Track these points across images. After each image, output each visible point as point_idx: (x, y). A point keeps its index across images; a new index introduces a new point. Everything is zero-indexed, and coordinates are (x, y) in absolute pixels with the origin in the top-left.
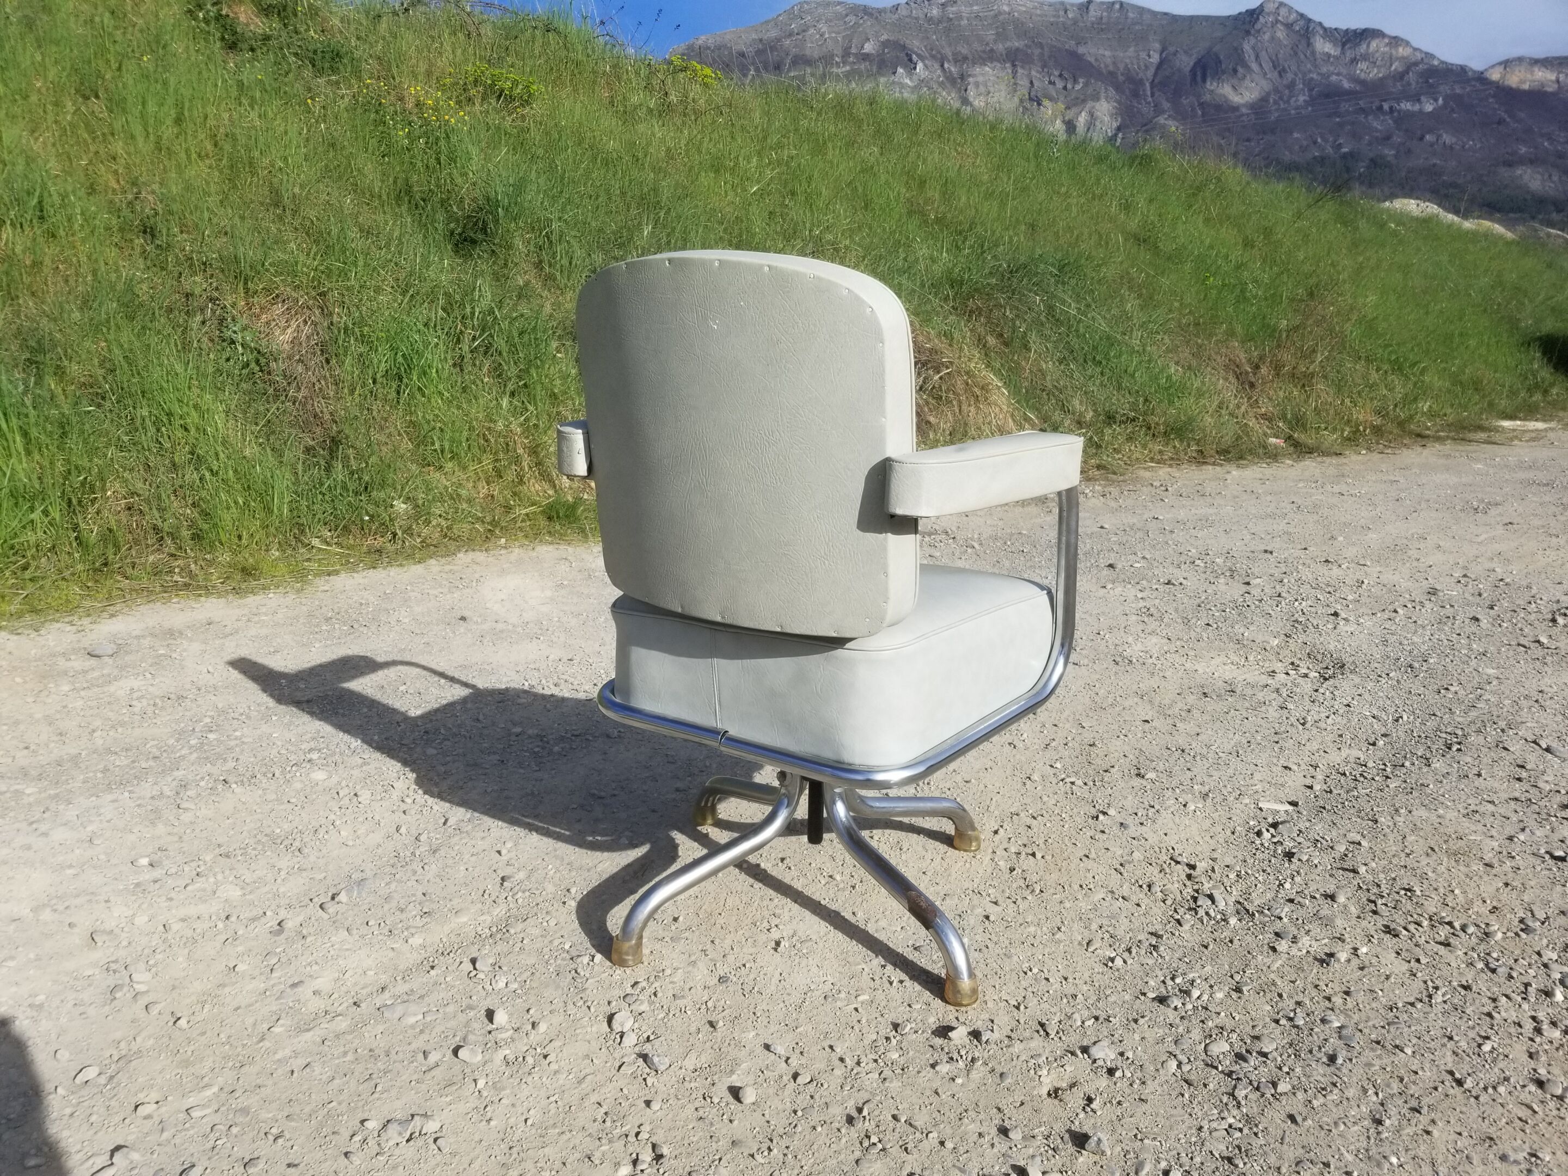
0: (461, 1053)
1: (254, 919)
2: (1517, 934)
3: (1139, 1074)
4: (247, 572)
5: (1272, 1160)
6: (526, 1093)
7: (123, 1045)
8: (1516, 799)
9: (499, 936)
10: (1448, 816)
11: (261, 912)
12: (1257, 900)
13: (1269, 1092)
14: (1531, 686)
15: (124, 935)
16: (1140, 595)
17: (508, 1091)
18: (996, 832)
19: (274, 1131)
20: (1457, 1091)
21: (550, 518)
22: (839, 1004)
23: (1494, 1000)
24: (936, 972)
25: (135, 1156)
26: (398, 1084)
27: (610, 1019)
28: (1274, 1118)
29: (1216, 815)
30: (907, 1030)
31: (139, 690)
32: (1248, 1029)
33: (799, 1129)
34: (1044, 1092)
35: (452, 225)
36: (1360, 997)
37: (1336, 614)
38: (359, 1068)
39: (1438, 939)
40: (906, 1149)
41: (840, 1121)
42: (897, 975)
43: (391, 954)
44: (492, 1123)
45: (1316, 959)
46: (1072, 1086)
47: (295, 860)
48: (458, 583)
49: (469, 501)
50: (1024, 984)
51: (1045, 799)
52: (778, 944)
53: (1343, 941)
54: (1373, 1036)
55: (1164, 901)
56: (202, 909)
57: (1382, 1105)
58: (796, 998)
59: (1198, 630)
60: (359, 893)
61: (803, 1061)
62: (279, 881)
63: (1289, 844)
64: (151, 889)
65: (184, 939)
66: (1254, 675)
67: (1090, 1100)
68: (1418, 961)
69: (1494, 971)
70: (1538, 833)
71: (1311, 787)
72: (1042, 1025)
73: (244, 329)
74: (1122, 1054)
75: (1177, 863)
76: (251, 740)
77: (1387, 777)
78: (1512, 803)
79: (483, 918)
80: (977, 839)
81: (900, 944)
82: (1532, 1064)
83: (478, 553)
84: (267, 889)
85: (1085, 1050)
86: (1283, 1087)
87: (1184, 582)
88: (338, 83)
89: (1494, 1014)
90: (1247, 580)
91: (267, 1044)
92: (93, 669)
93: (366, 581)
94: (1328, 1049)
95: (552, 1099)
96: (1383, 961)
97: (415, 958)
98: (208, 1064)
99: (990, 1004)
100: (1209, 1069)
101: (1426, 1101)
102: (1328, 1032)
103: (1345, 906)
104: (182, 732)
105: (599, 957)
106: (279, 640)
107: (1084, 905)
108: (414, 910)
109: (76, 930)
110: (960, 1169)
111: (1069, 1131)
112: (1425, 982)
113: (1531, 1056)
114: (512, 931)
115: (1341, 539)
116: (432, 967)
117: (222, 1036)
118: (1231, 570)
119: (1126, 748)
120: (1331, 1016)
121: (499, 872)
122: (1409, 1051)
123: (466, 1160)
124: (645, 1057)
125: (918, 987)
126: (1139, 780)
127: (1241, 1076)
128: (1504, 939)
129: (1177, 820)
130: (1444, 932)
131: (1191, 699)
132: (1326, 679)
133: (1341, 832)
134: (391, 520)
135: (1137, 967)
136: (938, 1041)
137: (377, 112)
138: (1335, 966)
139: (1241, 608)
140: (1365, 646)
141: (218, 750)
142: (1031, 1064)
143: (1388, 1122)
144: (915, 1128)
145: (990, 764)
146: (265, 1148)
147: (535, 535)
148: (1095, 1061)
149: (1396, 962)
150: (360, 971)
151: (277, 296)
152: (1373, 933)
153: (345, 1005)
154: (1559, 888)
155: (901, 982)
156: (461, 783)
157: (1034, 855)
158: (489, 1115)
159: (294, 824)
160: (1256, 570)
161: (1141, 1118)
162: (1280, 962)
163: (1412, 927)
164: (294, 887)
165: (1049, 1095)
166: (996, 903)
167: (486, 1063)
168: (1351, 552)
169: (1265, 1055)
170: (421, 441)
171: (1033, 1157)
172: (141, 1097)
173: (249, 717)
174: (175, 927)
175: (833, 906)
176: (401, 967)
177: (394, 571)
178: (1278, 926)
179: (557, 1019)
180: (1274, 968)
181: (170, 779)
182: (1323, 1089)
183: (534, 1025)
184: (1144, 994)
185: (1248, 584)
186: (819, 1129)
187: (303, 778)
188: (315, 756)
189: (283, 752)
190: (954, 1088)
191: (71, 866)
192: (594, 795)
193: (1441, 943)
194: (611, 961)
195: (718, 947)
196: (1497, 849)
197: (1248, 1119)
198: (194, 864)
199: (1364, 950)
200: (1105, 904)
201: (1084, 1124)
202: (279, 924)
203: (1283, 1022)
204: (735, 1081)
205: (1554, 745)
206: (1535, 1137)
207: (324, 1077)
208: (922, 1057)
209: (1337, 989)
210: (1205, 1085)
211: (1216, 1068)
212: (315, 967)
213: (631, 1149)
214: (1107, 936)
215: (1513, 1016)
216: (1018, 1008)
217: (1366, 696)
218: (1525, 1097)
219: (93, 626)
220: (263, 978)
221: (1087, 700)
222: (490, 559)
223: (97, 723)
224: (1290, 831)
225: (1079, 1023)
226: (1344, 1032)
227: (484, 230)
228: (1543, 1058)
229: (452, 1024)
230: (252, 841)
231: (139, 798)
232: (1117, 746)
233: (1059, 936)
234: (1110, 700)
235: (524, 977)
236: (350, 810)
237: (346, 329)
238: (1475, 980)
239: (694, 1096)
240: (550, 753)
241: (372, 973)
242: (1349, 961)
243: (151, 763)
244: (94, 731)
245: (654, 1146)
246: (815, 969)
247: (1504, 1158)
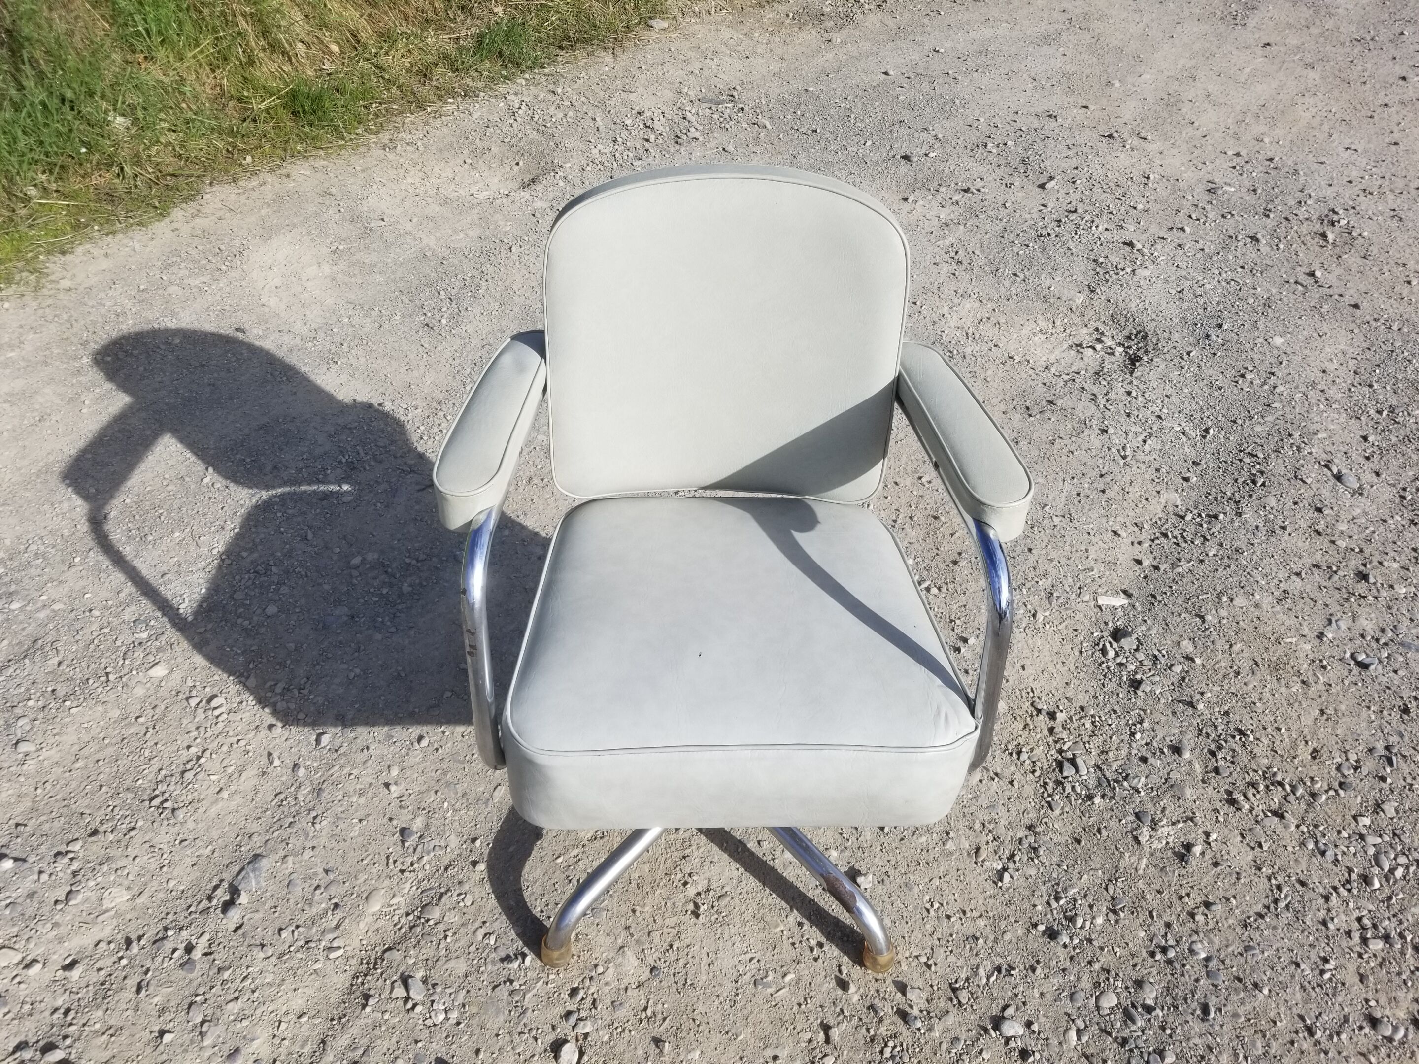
8: (1319, 567)
10: (1264, 604)
12: (1114, 763)
14: (1315, 362)
21: (295, 115)
23: (1327, 898)
29: (1063, 627)
32: (1130, 970)
36: (1218, 909)
37: (1131, 243)
39: (1273, 808)
45: (1175, 854)
50: (929, 927)
53: (1195, 823)
54: (1234, 970)
55: (1033, 774)
59: (1008, 285)
63: (1132, 666)
68: (1260, 846)
69: (1322, 852)
70: (1342, 625)
71: (1140, 562)
74: (1028, 1025)
75: (1039, 711)
85: (996, 1024)
87: (982, 186)
89: (1329, 921)
94: (1200, 994)
96: (1232, 851)
100: (1104, 1037)
102: (1197, 968)
103: (1190, 762)
112: (1269, 879)
118: (1023, 158)
120: (1197, 943)
122: (1265, 989)
127: (1132, 1045)
128: (1327, 801)
130: (1277, 796)
131: (1016, 419)
133: (1176, 639)
135: (1023, 882)
138: (1192, 863)
140: (1163, 304)
147: (284, 147)
149: (1242, 850)
152: (1219, 805)
154: (1365, 713)
160: (1048, 163)
162: (1145, 861)
168: (1129, 111)
169: (1149, 1009)
178: (1137, 803)
180: (1141, 870)
184: (1035, 926)
185: (1043, 187)
193: (1276, 815)
196: (1310, 654)
199: (1214, 834)
203: (1158, 955)
205: (1344, 467)
209: (1198, 900)
211: (1110, 1034)
214: (990, 838)
215: (1343, 921)
217: (1174, 396)
218: (1362, 1044)
225: (984, 981)
226: (1210, 966)
233: (950, 845)
238: (1309, 870)
242: (1203, 854)
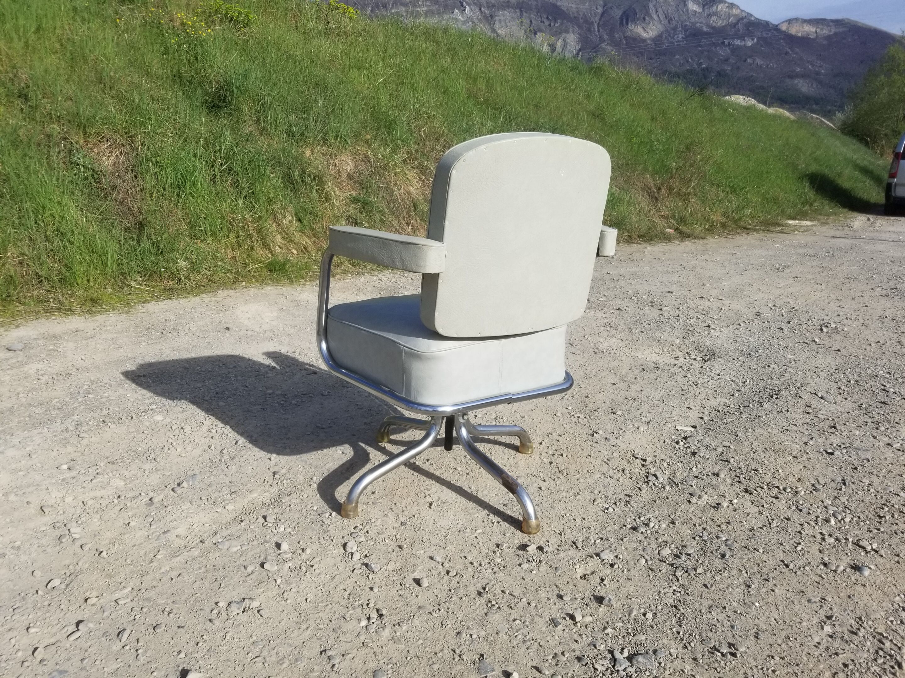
0: (265, 566)
1: (134, 498)
2: (811, 492)
3: (626, 566)
4: (94, 301)
5: (697, 606)
6: (304, 585)
7: (71, 567)
8: (807, 423)
9: (276, 504)
10: (774, 432)
11: (138, 494)
12: (679, 477)
13: (693, 573)
14: (812, 364)
15: (60, 508)
16: (604, 316)
17: (294, 585)
18: (541, 444)
19: (167, 609)
20: (785, 570)
21: (270, 271)
22: (467, 535)
23: (802, 525)
24: (516, 517)
25: (91, 625)
26: (232, 583)
27: (345, 546)
28: (696, 586)
29: (654, 433)
30: (504, 547)
31: (42, 370)
32: (680, 542)
33: (453, 599)
34: (578, 576)
35: (206, 97)
36: (735, 525)
37: (709, 326)
38: (209, 576)
39: (772, 495)
40: (511, 607)
41: (474, 594)
42: (496, 519)
43: (217, 515)
44: (288, 601)
45: (711, 506)
46: (593, 573)
47: (153, 465)
48: (221, 308)
49: (222, 260)
50: (563, 522)
51: (565, 426)
52: (431, 504)
53: (725, 497)
54: (743, 544)
55: (631, 478)
56: (103, 492)
57: (750, 578)
58: (443, 532)
59: (637, 335)
60: (193, 482)
61: (451, 564)
62: (145, 476)
63: (693, 448)
64: (72, 482)
65: (96, 509)
66: (668, 360)
67: (602, 580)
68: (763, 506)
69: (801, 510)
70: (819, 441)
71: (702, 418)
72: (574, 543)
73: (85, 156)
74: (617, 557)
75: (637, 458)
76: (114, 398)
77: (741, 413)
78: (805, 425)
79: (266, 494)
80: (532, 447)
81: (495, 503)
82: (821, 555)
83: (230, 291)
84: (139, 481)
85: (598, 555)
86: (700, 570)
87: (627, 309)
88: (133, 9)
89: (802, 532)
90: (660, 307)
91: (155, 564)
92: (12, 358)
93: (166, 307)
94: (721, 551)
95: (319, 588)
96: (745, 507)
97: (230, 517)
98: (123, 576)
99: (546, 533)
100: (662, 563)
101: (771, 575)
102: (720, 542)
103: (724, 479)
104: (72, 394)
105: (334, 514)
106: (121, 341)
107: (590, 481)
108: (225, 491)
109: (31, 506)
110: (539, 616)
111: (593, 595)
112: (767, 517)
113: (820, 552)
114: (283, 501)
115: (708, 285)
116: (242, 521)
117: (128, 561)
118: (651, 302)
119: (605, 398)
120: (721, 535)
121: (271, 469)
122: (761, 551)
123: (277, 621)
124: (367, 565)
125: (507, 525)
126: (613, 415)
127: (678, 565)
128: (805, 494)
129: (635, 436)
130: (775, 491)
131: (636, 372)
132: (706, 361)
133: (720, 441)
134: (178, 271)
135: (620, 512)
136: (521, 552)
137: (158, 28)
138: (721, 509)
139: (659, 323)
140: (725, 344)
141: (95, 404)
142: (570, 563)
143: (753, 586)
144: (514, 596)
145: (533, 408)
146: (163, 619)
147: (262, 281)
148: (603, 560)
149: (752, 507)
150: (201, 524)
151: (103, 137)
152: (739, 493)
153: (195, 542)
154: (830, 468)
155: (498, 522)
156: (242, 421)
157: (562, 455)
158: (285, 597)
159: (149, 445)
160: (665, 302)
161: (629, 588)
162: (693, 508)
163: (759, 489)
164: (154, 479)
165: (581, 578)
166: (544, 481)
167: (279, 571)
168: (714, 292)
169: (689, 555)
170: (193, 225)
171: (576, 609)
172: (87, 595)
173: (111, 385)
174: (90, 502)
175: (458, 484)
176: (223, 521)
177: (182, 301)
178: (691, 490)
179: (315, 547)
180: (690, 511)
181: (71, 421)
182: (720, 571)
183: (303, 550)
184: (625, 526)
185: (661, 310)
186: (464, 598)
187: (149, 419)
188: (154, 407)
189: (135, 404)
190: (532, 576)
191: (21, 470)
192: (318, 427)
193: (773, 497)
194: (341, 515)
195: (398, 507)
196: (799, 449)
197: (683, 587)
198: (95, 468)
199: (735, 501)
200: (601, 480)
201: (601, 591)
202: (150, 500)
203: (697, 538)
204: (417, 575)
205: (825, 395)
206: (823, 590)
207: (190, 581)
208: (514, 561)
209: (723, 521)
210: (660, 571)
211: (665, 562)
212: (175, 523)
213: (365, 612)
214: (603, 496)
215: (811, 532)
216: (561, 534)
217: (728, 370)
218: (818, 571)
219: (7, 333)
220: (146, 529)
221: (582, 373)
222: (238, 294)
223: (20, 389)
224: (694, 441)
225: (593, 541)
226: (728, 542)
227: (224, 100)
228: (826, 552)
229: (258, 550)
230: (126, 455)
231: (54, 432)
232: (600, 397)
233: (578, 497)
234: (594, 373)
235: (294, 525)
236: (180, 437)
237: (146, 158)
238: (792, 515)
239: (395, 584)
240: (291, 404)
241: (208, 525)
242: (728, 507)
243: (57, 412)
244: (18, 394)
245: (378, 610)
246: (452, 517)
247: (809, 601)
